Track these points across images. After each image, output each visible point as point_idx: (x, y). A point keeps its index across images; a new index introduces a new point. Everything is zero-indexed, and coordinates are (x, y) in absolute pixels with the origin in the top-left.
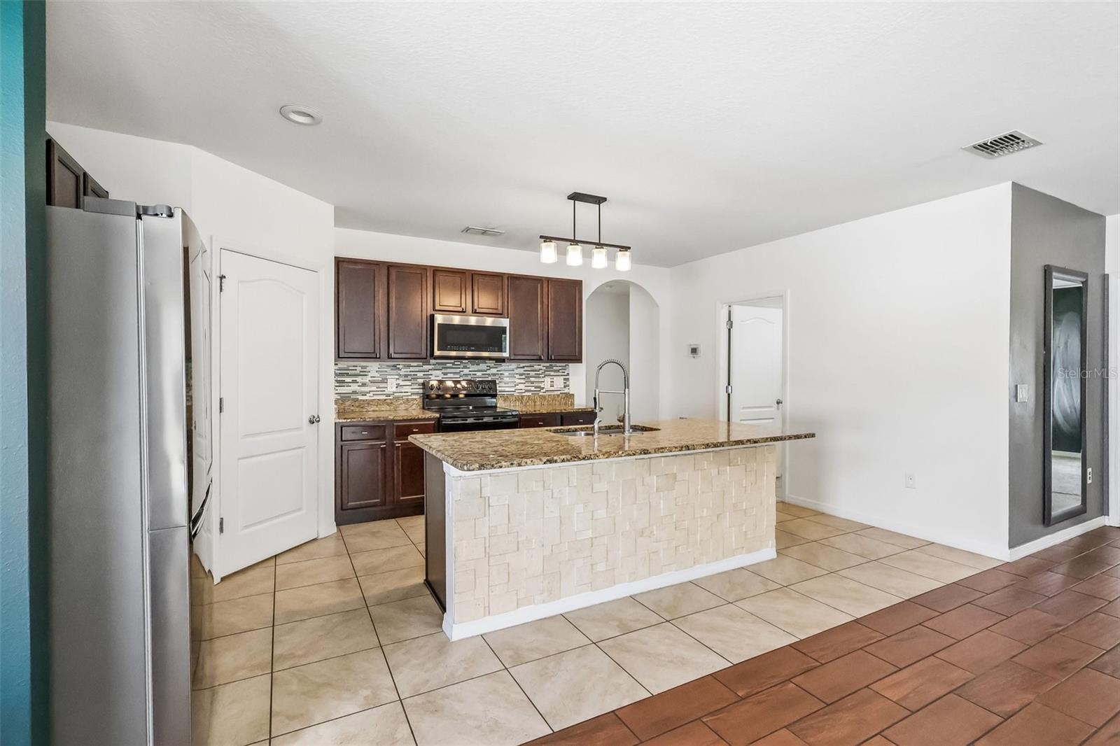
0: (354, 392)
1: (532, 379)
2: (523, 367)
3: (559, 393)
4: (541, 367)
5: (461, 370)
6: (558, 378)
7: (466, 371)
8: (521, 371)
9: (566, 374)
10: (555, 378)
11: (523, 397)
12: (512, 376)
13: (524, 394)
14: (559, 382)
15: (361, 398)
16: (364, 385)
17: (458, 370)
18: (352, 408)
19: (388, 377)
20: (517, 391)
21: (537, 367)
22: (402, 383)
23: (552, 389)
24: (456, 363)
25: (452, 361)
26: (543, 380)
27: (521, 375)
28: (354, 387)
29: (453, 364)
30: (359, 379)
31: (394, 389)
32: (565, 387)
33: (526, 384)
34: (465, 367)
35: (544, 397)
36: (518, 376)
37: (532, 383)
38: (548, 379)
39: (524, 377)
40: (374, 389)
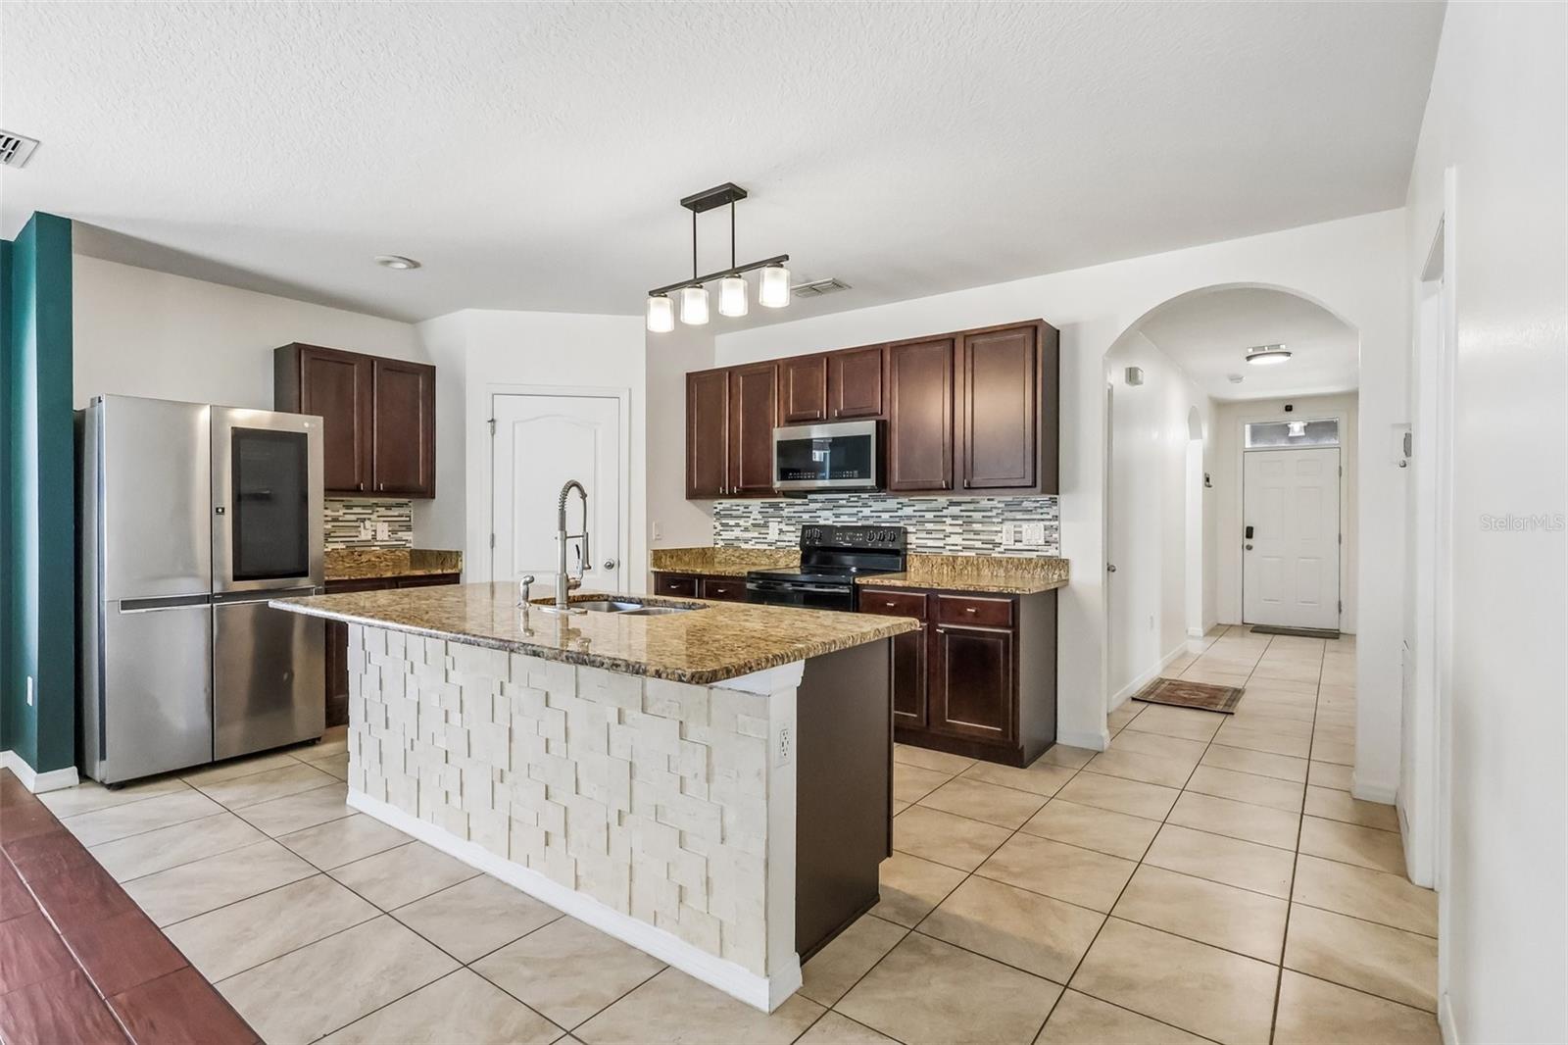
0: (737, 539)
1: (977, 527)
2: (959, 504)
3: (1033, 555)
4: (995, 503)
5: (859, 509)
6: (1032, 524)
7: (866, 512)
8: (955, 510)
9: (1050, 517)
10: (1025, 526)
11: (955, 558)
12: (938, 520)
13: (960, 554)
14: (1033, 533)
15: (744, 546)
16: (746, 529)
17: (855, 510)
18: (733, 559)
19: (770, 519)
20: (948, 547)
21: (984, 503)
22: (785, 528)
23: (1019, 546)
24: (852, 499)
25: (846, 496)
26: (999, 529)
27: (954, 517)
28: (737, 533)
29: (848, 500)
30: (741, 522)
31: (777, 537)
32: (1047, 542)
33: (965, 537)
34: (865, 505)
35: (999, 562)
36: (949, 521)
37: (977, 533)
38: (1008, 527)
39: (961, 522)
40: (756, 535)
